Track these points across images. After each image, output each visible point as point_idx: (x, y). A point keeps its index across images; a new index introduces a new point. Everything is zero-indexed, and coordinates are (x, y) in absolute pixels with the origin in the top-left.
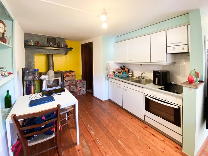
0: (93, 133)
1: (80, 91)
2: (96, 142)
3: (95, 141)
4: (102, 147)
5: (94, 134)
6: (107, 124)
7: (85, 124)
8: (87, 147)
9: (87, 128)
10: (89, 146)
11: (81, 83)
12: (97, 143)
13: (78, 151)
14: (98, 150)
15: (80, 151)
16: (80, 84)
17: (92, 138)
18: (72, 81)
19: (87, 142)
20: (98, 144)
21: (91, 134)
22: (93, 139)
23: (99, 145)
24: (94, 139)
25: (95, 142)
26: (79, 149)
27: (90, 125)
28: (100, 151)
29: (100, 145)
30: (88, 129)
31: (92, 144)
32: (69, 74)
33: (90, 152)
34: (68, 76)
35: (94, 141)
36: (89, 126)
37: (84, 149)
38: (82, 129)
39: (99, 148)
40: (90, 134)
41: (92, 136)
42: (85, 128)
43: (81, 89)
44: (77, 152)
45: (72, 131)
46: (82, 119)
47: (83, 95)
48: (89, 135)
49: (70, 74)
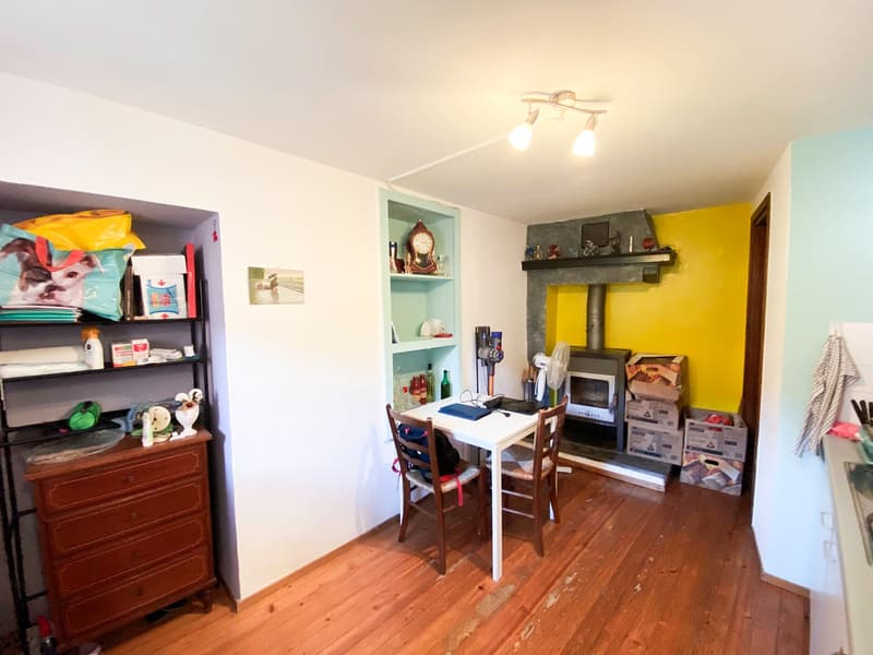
0: (552, 600)
1: (700, 470)
2: (526, 620)
3: (528, 617)
4: (517, 644)
5: (548, 606)
6: (627, 636)
7: (572, 564)
8: (500, 601)
9: (559, 576)
10: (502, 606)
11: (711, 428)
12: (523, 624)
13: (481, 588)
14: (504, 634)
15: (481, 592)
16: (703, 431)
17: (534, 606)
18: (660, 404)
19: (513, 595)
20: (520, 628)
21: (544, 598)
22: (532, 609)
23: (519, 634)
24: (533, 612)
25: (523, 617)
26: (486, 588)
27: (575, 580)
28: (502, 641)
29: (522, 635)
30: (558, 582)
31: (513, 611)
32: (648, 369)
33: (487, 615)
34: (644, 378)
35: (526, 612)
36: (570, 579)
37: (488, 598)
38: (546, 569)
39: (510, 634)
40: (544, 594)
41: (540, 603)
42: (554, 571)
43: (708, 461)
44: (477, 587)
45: (524, 549)
46: (586, 550)
47: (716, 494)
48: (537, 596)
49: (654, 373)
